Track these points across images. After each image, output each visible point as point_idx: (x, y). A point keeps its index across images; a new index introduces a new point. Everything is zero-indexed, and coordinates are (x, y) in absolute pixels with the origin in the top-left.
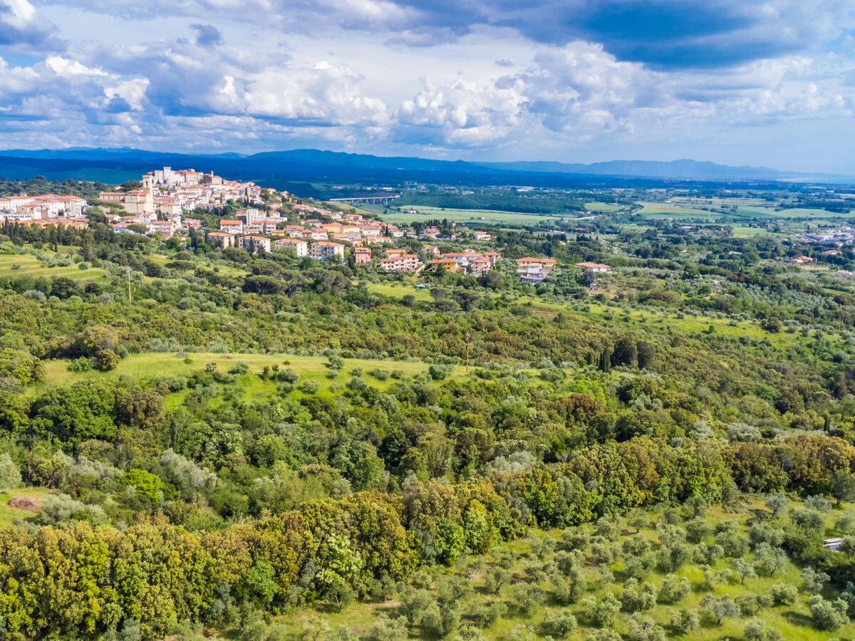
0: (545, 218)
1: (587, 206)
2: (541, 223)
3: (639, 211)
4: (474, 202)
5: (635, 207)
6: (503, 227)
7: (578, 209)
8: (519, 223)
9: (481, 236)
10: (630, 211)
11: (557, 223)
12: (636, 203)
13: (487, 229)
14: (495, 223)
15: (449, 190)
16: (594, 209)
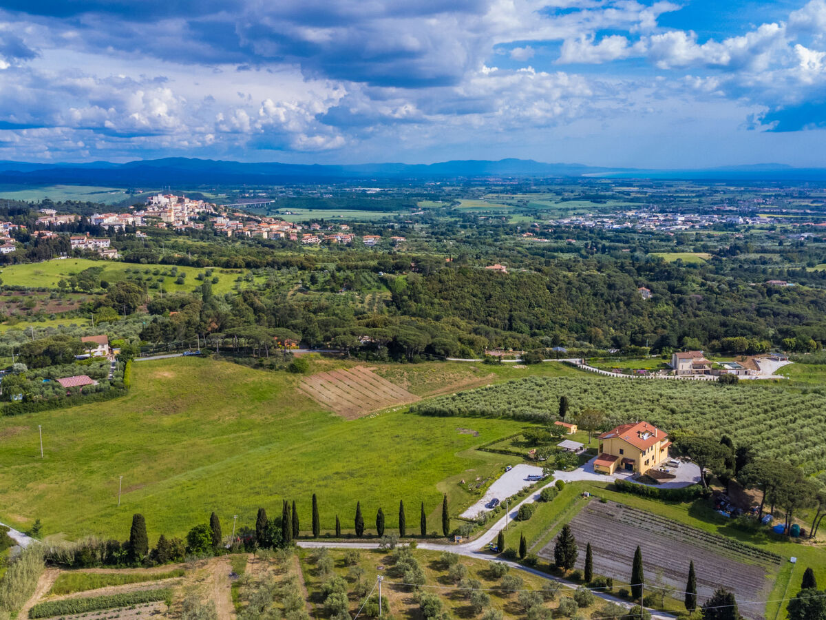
0: (387, 215)
1: (419, 204)
2: (384, 218)
3: (457, 207)
4: (333, 204)
5: (454, 203)
6: (357, 222)
7: (413, 207)
8: (368, 219)
9: (344, 227)
10: (450, 207)
11: (395, 217)
12: (456, 200)
13: (346, 223)
14: (351, 219)
15: (312, 194)
16: (423, 206)
